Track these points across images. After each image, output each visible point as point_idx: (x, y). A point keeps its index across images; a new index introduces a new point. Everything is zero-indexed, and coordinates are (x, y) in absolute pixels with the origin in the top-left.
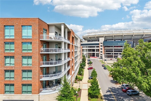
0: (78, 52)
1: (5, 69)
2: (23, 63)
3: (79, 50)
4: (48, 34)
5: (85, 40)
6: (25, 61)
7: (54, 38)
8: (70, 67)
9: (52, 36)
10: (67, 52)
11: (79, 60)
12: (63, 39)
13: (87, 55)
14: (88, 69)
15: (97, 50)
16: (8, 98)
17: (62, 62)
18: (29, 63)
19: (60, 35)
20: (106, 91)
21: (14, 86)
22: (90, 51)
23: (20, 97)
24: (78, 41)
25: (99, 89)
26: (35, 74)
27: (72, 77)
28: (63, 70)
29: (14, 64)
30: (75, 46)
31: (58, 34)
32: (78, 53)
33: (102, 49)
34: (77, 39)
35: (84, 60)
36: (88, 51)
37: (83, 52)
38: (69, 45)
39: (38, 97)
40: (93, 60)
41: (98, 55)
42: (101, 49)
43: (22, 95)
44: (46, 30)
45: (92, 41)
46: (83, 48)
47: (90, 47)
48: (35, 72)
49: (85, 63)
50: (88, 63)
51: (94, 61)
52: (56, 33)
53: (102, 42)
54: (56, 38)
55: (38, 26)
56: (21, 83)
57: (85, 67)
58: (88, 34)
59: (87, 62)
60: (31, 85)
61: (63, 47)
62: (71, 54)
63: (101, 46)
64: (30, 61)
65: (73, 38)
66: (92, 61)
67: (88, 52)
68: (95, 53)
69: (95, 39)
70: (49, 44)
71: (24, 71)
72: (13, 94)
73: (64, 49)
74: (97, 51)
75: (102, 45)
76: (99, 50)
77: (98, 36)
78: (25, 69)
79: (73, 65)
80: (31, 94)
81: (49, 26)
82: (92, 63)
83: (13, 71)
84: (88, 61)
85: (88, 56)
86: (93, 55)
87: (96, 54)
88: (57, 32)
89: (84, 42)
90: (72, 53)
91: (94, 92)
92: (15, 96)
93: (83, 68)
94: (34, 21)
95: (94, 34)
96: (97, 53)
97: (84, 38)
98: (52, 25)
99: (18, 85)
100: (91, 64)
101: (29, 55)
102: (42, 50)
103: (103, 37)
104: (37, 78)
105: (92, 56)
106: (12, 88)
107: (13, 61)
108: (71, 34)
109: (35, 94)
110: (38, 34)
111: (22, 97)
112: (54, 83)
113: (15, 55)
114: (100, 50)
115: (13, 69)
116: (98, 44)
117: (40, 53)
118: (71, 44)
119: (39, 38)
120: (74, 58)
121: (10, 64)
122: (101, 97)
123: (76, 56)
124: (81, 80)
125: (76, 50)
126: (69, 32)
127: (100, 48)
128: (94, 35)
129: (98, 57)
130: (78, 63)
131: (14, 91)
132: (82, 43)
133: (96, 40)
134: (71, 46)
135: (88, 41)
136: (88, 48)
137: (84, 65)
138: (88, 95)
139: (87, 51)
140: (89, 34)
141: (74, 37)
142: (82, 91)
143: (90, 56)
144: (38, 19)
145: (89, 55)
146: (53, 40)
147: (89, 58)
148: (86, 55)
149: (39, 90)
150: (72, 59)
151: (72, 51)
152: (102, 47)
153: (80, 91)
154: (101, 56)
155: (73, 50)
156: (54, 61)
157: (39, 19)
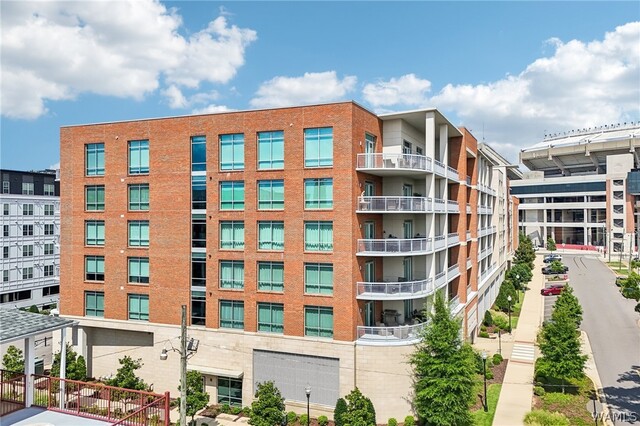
0: (495, 221)
1: (260, 258)
2: (308, 242)
3: (499, 210)
4: (380, 151)
5: (534, 168)
6: (313, 236)
7: (401, 165)
8: (460, 270)
9: (392, 155)
10: (446, 212)
11: (502, 256)
12: (432, 163)
13: (545, 238)
14: (544, 293)
15: (594, 212)
16: (267, 344)
17: (428, 244)
18: (325, 243)
19: (420, 151)
20: (619, 377)
21: (282, 309)
22: (558, 219)
23: (300, 343)
24: (495, 173)
25: (579, 358)
26: (343, 276)
27: (467, 308)
28: (432, 273)
29: (282, 245)
30: (483, 194)
31: (414, 148)
32: (497, 225)
33: (621, 211)
34: (491, 166)
35: (525, 256)
36: (549, 221)
37: (524, 224)
38: (453, 187)
39: (353, 349)
40: (574, 258)
41: (598, 238)
42: (618, 208)
43: (306, 338)
44: (374, 138)
45: (570, 172)
46: (522, 206)
47: (558, 200)
48: (343, 269)
49: (531, 267)
50: (543, 269)
51: (578, 261)
52: (407, 144)
53: (624, 177)
54: (408, 164)
55: (350, 128)
56: (304, 303)
57: (529, 285)
58: (549, 143)
59: (539, 263)
60: (329, 310)
61: (431, 193)
62: (462, 221)
63: (618, 194)
64: (328, 237)
65: (470, 160)
66: (564, 263)
67: (546, 224)
68: (582, 229)
69: (587, 161)
70: (381, 183)
71: (310, 266)
72: (282, 335)
73: (436, 201)
74: (594, 219)
75: (622, 188)
76: (603, 212)
77: (600, 148)
78: (314, 261)
79: (469, 265)
80: (330, 340)
81: (382, 122)
82: (567, 269)
83: (279, 265)
84: (545, 261)
85: (545, 242)
86: (576, 237)
87: (587, 234)
88: (408, 140)
89: (528, 177)
90: (465, 218)
91: (559, 365)
92: (287, 341)
93: (518, 287)
94: (339, 111)
95: (578, 139)
96: (594, 230)
97: (527, 162)
98: (392, 120)
99: (294, 307)
100: (561, 276)
101: (324, 217)
102: (363, 201)
103: (626, 151)
104: (350, 289)
105: (568, 242)
106: (278, 317)
107: (279, 235)
108: (463, 146)
109: (343, 338)
110: (350, 151)
111: (306, 344)
112: (402, 318)
113: (285, 219)
114: (613, 215)
115: (281, 258)
116: (602, 186)
117: (358, 211)
118: (462, 183)
119: (354, 165)
120: (474, 240)
121: (273, 244)
122: (590, 394)
123: (487, 232)
124: (509, 330)
125: (486, 211)
126: (455, 141)
127: (608, 205)
128: (580, 146)
129: (602, 248)
130: (498, 267)
131: (282, 327)
132: (514, 183)
133: (592, 169)
134: (462, 192)
135: (548, 174)
136: (545, 206)
137: (522, 274)
138: (535, 380)
139: (541, 219)
140: (554, 143)
141: (475, 156)
142: (509, 365)
143: (559, 241)
144: (351, 106)
145: (553, 237)
146: (397, 168)
147: (552, 247)
148: (537, 238)
149: (355, 329)
150: (469, 243)
151: (469, 210)
152: (621, 197)
153: (502, 364)
154: (619, 241)
155: (472, 208)
156: (400, 241)
157: (354, 104)
